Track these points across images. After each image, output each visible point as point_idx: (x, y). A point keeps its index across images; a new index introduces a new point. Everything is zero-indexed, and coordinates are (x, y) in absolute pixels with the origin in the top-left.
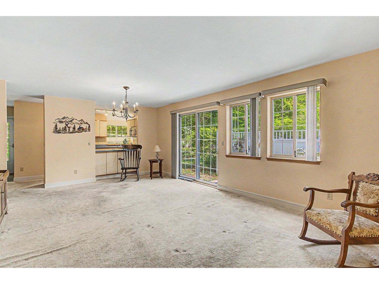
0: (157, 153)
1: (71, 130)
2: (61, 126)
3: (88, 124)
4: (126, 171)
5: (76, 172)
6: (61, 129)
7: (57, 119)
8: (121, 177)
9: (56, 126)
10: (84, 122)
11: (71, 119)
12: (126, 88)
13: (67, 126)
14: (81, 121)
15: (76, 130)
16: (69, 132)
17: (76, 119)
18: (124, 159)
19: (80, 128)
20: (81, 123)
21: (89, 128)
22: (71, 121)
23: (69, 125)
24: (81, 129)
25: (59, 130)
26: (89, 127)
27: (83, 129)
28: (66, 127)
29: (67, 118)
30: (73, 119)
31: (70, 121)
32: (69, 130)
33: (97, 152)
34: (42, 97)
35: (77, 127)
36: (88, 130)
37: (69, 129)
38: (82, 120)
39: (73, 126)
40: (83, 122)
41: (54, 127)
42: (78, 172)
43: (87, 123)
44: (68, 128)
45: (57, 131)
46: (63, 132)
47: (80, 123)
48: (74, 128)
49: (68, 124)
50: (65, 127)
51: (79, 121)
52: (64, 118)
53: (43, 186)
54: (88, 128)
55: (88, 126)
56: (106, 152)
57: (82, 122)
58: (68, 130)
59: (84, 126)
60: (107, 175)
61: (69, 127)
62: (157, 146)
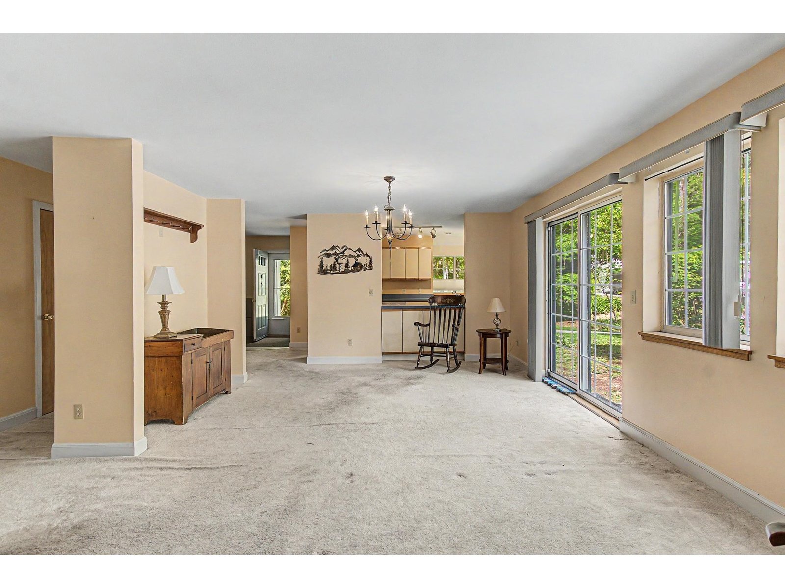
0: (497, 315)
1: (343, 268)
2: (329, 262)
3: (369, 256)
4: (432, 349)
5: (350, 342)
6: (328, 267)
7: (323, 251)
8: (418, 361)
9: (322, 261)
10: (363, 254)
11: (342, 248)
12: (389, 179)
13: (337, 261)
14: (357, 252)
15: (351, 268)
16: (340, 272)
17: (350, 249)
18: (429, 325)
19: (356, 264)
20: (358, 256)
21: (370, 264)
22: (343, 253)
23: (340, 261)
24: (358, 267)
25: (325, 269)
26: (371, 261)
27: (361, 266)
28: (336, 263)
29: (337, 248)
30: (346, 250)
31: (341, 253)
32: (340, 270)
33: (384, 309)
34: (304, 217)
35: (352, 262)
36: (369, 268)
37: (340, 267)
38: (359, 250)
39: (345, 261)
40: (361, 253)
41: (319, 264)
42: (353, 342)
43: (367, 255)
44: (337, 266)
45: (323, 271)
46: (332, 272)
47: (356, 255)
48: (347, 265)
49: (339, 257)
50: (334, 264)
51: (355, 252)
52: (333, 248)
53: (305, 360)
54: (368, 263)
55: (369, 260)
56: (402, 309)
57: (359, 254)
58: (338, 269)
59: (363, 260)
60: (403, 353)
61: (339, 264)
62: (497, 299)
